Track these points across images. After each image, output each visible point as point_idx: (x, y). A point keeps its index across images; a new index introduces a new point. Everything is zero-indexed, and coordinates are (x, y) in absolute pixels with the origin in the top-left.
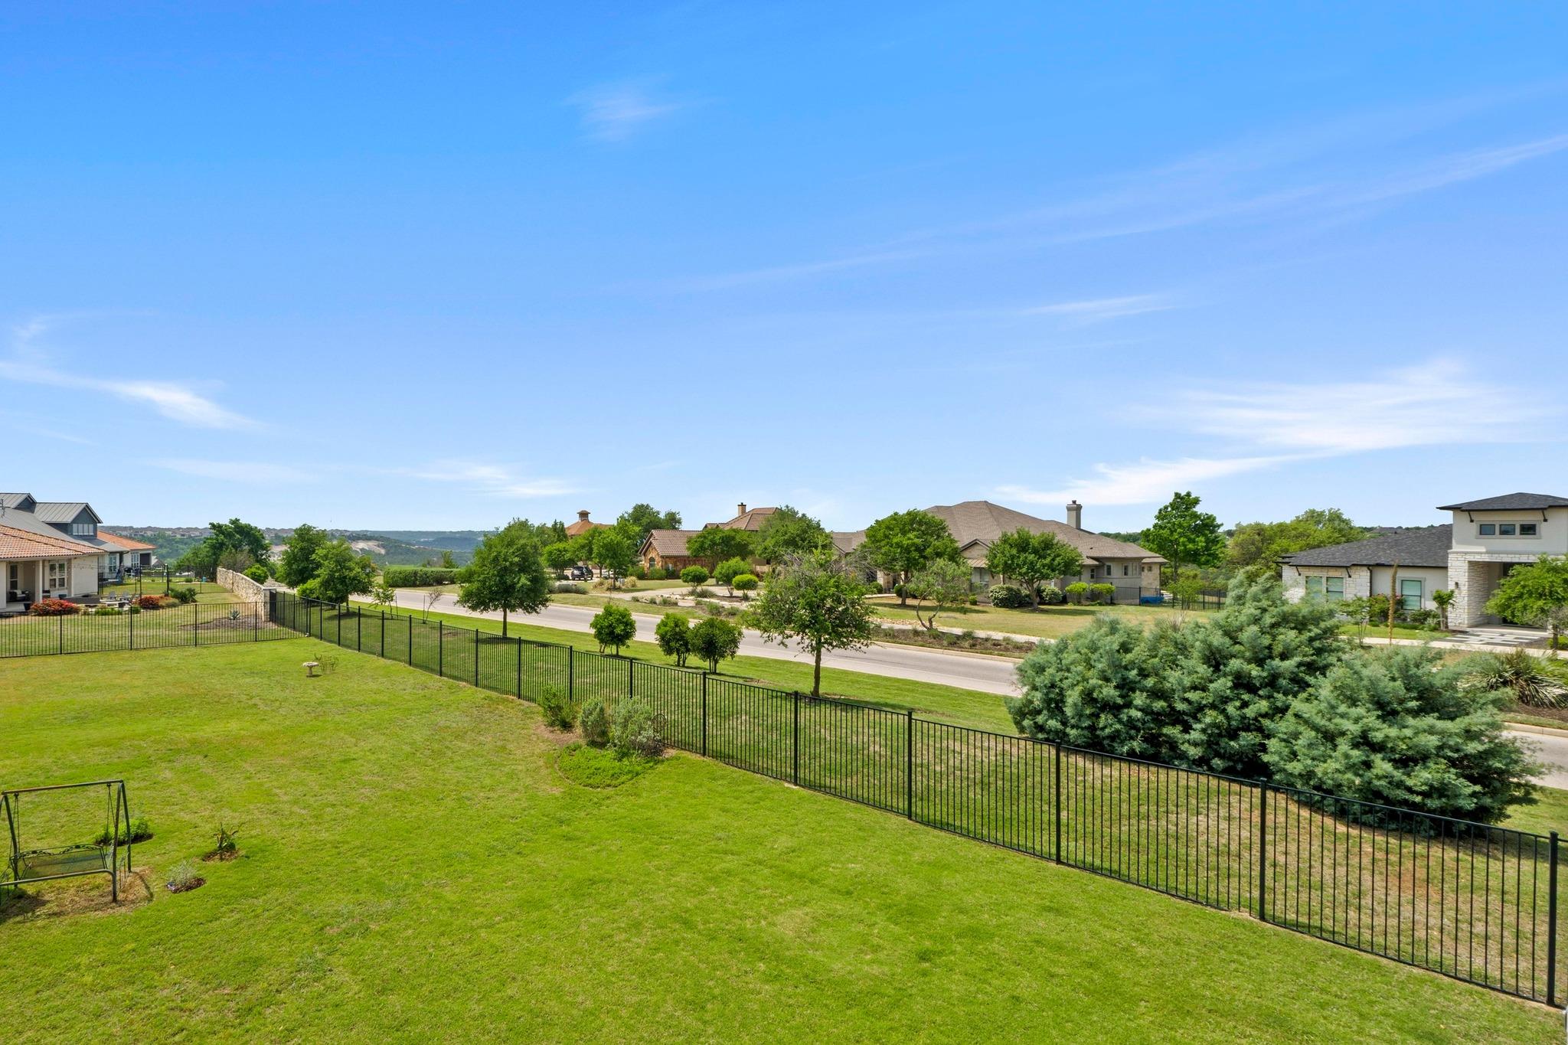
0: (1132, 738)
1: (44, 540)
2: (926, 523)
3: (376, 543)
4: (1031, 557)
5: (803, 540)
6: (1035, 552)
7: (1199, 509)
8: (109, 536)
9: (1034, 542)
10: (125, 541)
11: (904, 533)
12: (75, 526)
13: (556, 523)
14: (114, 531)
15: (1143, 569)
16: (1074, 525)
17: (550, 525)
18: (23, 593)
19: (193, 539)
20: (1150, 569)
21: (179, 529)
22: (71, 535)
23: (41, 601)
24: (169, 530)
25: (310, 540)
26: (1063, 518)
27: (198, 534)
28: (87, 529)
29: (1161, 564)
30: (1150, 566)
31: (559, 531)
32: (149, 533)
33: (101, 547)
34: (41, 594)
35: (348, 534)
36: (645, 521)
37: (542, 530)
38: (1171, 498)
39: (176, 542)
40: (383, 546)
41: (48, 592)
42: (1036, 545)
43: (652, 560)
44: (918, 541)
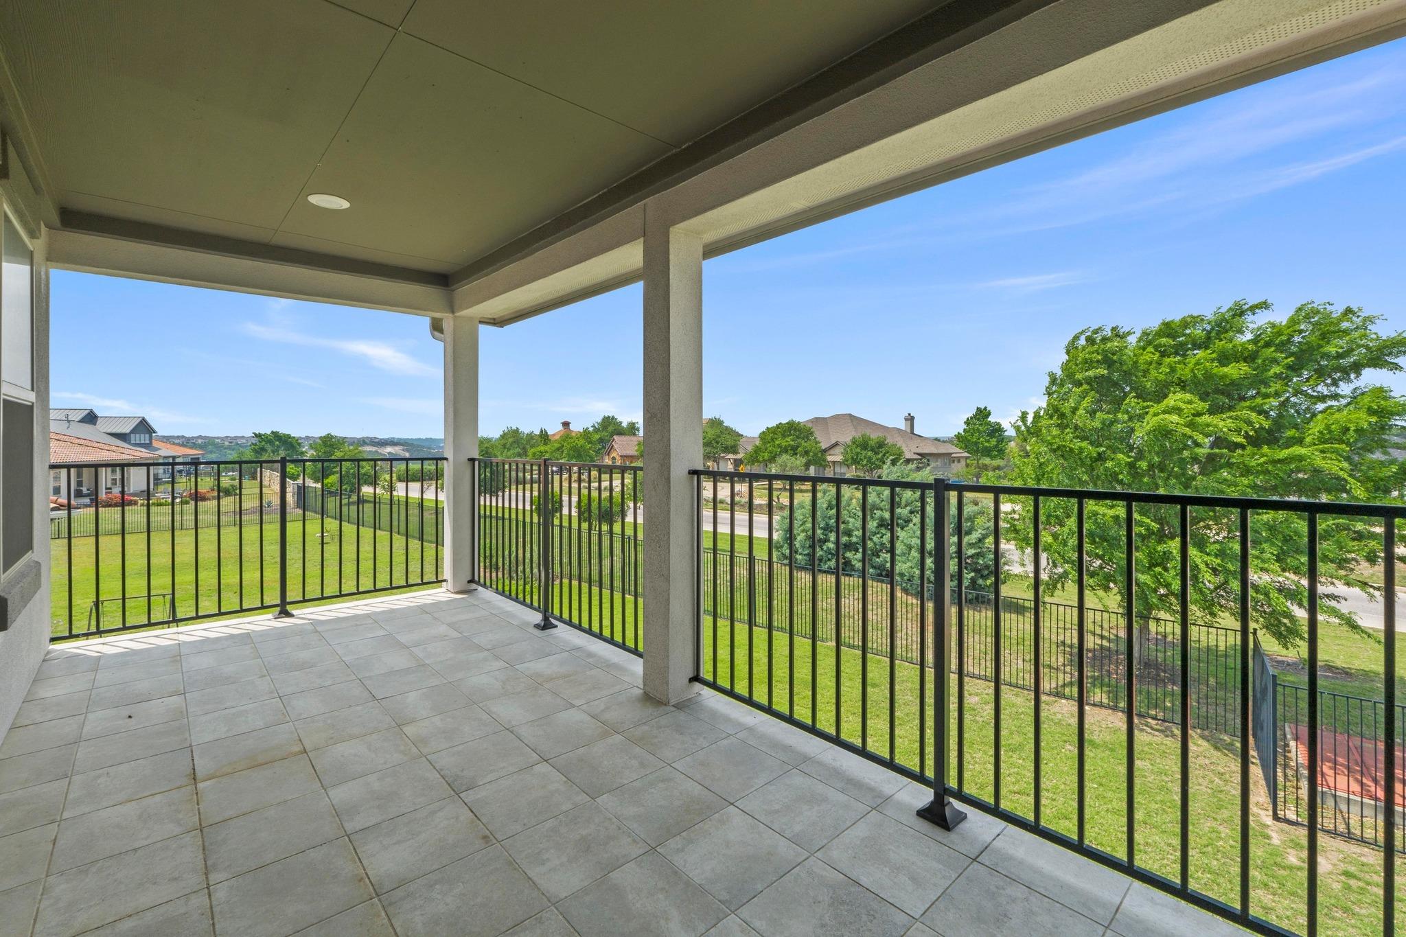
0: (829, 560)
1: (106, 447)
2: (799, 431)
3: (401, 448)
4: (870, 453)
5: (717, 443)
6: (872, 450)
7: (991, 419)
8: (163, 444)
9: (872, 443)
10: (177, 448)
11: (784, 436)
12: (132, 436)
13: (542, 431)
14: (167, 439)
15: (954, 462)
16: (909, 431)
17: (537, 432)
18: (88, 490)
19: (240, 445)
20: (959, 461)
21: (227, 437)
22: (129, 443)
23: (104, 496)
24: (218, 438)
25: (332, 446)
26: (902, 425)
27: (244, 441)
28: (144, 438)
29: (967, 458)
30: (959, 460)
31: (544, 436)
32: (200, 441)
33: (156, 453)
34: (104, 491)
35: (377, 440)
36: (611, 428)
37: (530, 436)
38: (974, 411)
39: (225, 449)
40: (407, 451)
41: (110, 489)
42: (873, 445)
43: (614, 458)
44: (792, 443)
